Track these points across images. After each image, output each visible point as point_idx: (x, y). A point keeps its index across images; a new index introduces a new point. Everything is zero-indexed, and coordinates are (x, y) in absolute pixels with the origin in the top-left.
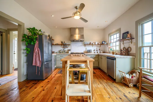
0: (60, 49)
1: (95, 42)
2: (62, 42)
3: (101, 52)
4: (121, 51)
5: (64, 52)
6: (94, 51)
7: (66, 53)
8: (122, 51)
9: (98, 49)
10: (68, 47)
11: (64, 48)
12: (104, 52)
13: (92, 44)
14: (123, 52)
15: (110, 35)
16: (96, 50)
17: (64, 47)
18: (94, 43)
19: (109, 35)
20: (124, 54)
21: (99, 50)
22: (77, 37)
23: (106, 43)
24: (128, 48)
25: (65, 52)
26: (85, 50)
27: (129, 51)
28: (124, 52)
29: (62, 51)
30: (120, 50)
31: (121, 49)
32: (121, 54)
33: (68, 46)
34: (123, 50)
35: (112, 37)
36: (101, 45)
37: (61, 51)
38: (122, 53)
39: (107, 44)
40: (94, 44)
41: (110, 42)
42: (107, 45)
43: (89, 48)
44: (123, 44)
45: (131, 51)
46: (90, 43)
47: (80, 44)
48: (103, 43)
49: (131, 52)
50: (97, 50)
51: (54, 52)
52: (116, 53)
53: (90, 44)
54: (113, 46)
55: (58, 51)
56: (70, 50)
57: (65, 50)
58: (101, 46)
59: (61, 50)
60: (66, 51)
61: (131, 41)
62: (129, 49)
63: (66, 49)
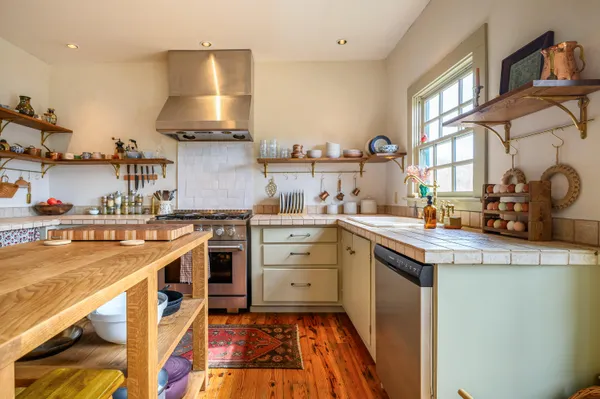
0: (111, 190)
1: (327, 145)
2: (120, 145)
3: (367, 205)
4: (487, 201)
5: (133, 209)
6: (323, 204)
7: (143, 213)
8: (496, 200)
9: (347, 190)
10: (160, 177)
11: (133, 182)
12: (384, 210)
13: (309, 155)
14: (501, 207)
15: (417, 90)
16: (333, 193)
17: (132, 173)
18: (317, 148)
19: (413, 89)
20: (511, 225)
21: (356, 192)
22: (217, 108)
23: (393, 147)
24: (549, 176)
25: (140, 210)
26: (263, 194)
27: (554, 206)
28: (517, 208)
29: (119, 201)
30: (480, 192)
31: (488, 187)
32: (491, 227)
33: (158, 168)
34: (506, 194)
35: (433, 104)
36: (361, 159)
37: (111, 204)
38: (495, 217)
39: (403, 154)
40: (317, 154)
41: (415, 139)
42: (399, 159)
43: (288, 181)
44: (507, 143)
45: (576, 198)
46: (295, 147)
47: (234, 153)
48: (377, 145)
49: (572, 213)
50: (340, 197)
51: (70, 206)
52: (456, 215)
53: (294, 155)
54: (435, 168)
55: (97, 204)
56: (166, 192)
57: (138, 197)
58: (367, 166)
59: (116, 195)
60: (147, 204)
61: (576, 111)
62: (561, 184)
63: (147, 191)
